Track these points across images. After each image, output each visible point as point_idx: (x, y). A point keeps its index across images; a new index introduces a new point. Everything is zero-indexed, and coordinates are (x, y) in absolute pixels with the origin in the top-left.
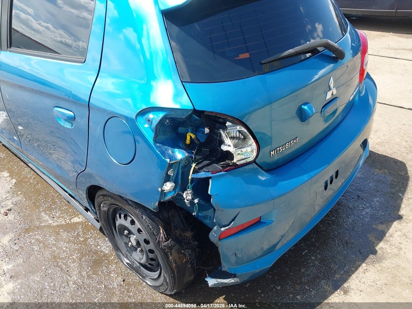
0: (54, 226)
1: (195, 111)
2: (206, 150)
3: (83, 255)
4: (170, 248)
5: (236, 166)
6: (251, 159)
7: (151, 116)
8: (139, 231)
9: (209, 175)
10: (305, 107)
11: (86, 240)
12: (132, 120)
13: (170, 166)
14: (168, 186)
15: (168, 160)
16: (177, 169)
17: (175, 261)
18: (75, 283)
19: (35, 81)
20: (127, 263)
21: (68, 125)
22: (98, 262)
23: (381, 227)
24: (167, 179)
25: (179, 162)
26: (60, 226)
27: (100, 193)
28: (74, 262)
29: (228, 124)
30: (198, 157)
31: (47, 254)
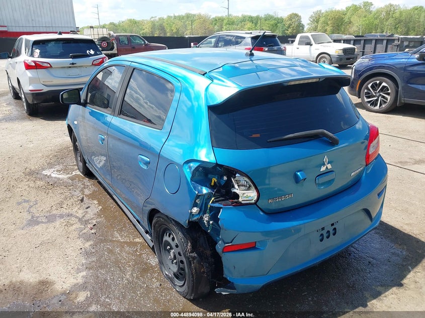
0: (121, 242)
1: (217, 165)
2: (223, 191)
3: (136, 263)
4: (194, 258)
5: (241, 204)
6: (253, 201)
7: (192, 164)
8: (177, 246)
9: (222, 206)
10: (298, 173)
11: (141, 254)
12: (181, 165)
13: (198, 197)
14: (195, 210)
15: (197, 192)
16: (202, 200)
17: (195, 268)
18: (127, 280)
19: (131, 137)
20: (166, 274)
21: (145, 167)
22: (146, 269)
23: (379, 289)
24: (195, 205)
25: (204, 195)
26: (125, 243)
27: (157, 215)
28: (130, 266)
29: (237, 175)
30: (216, 194)
31: (113, 258)
